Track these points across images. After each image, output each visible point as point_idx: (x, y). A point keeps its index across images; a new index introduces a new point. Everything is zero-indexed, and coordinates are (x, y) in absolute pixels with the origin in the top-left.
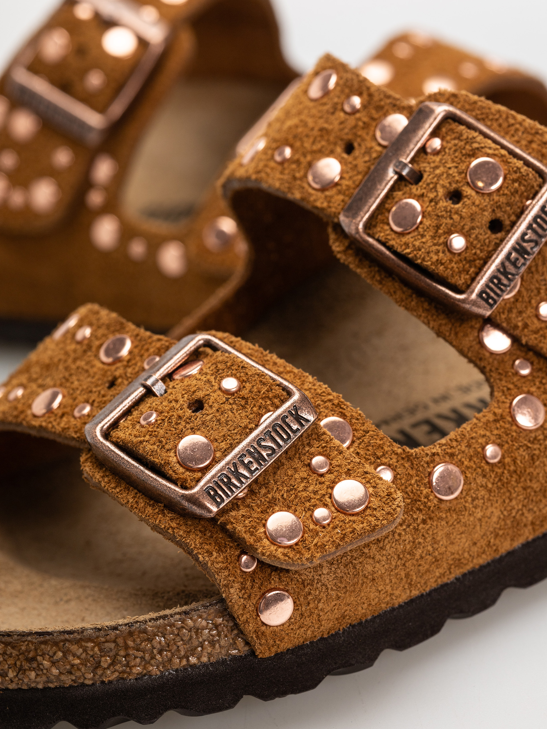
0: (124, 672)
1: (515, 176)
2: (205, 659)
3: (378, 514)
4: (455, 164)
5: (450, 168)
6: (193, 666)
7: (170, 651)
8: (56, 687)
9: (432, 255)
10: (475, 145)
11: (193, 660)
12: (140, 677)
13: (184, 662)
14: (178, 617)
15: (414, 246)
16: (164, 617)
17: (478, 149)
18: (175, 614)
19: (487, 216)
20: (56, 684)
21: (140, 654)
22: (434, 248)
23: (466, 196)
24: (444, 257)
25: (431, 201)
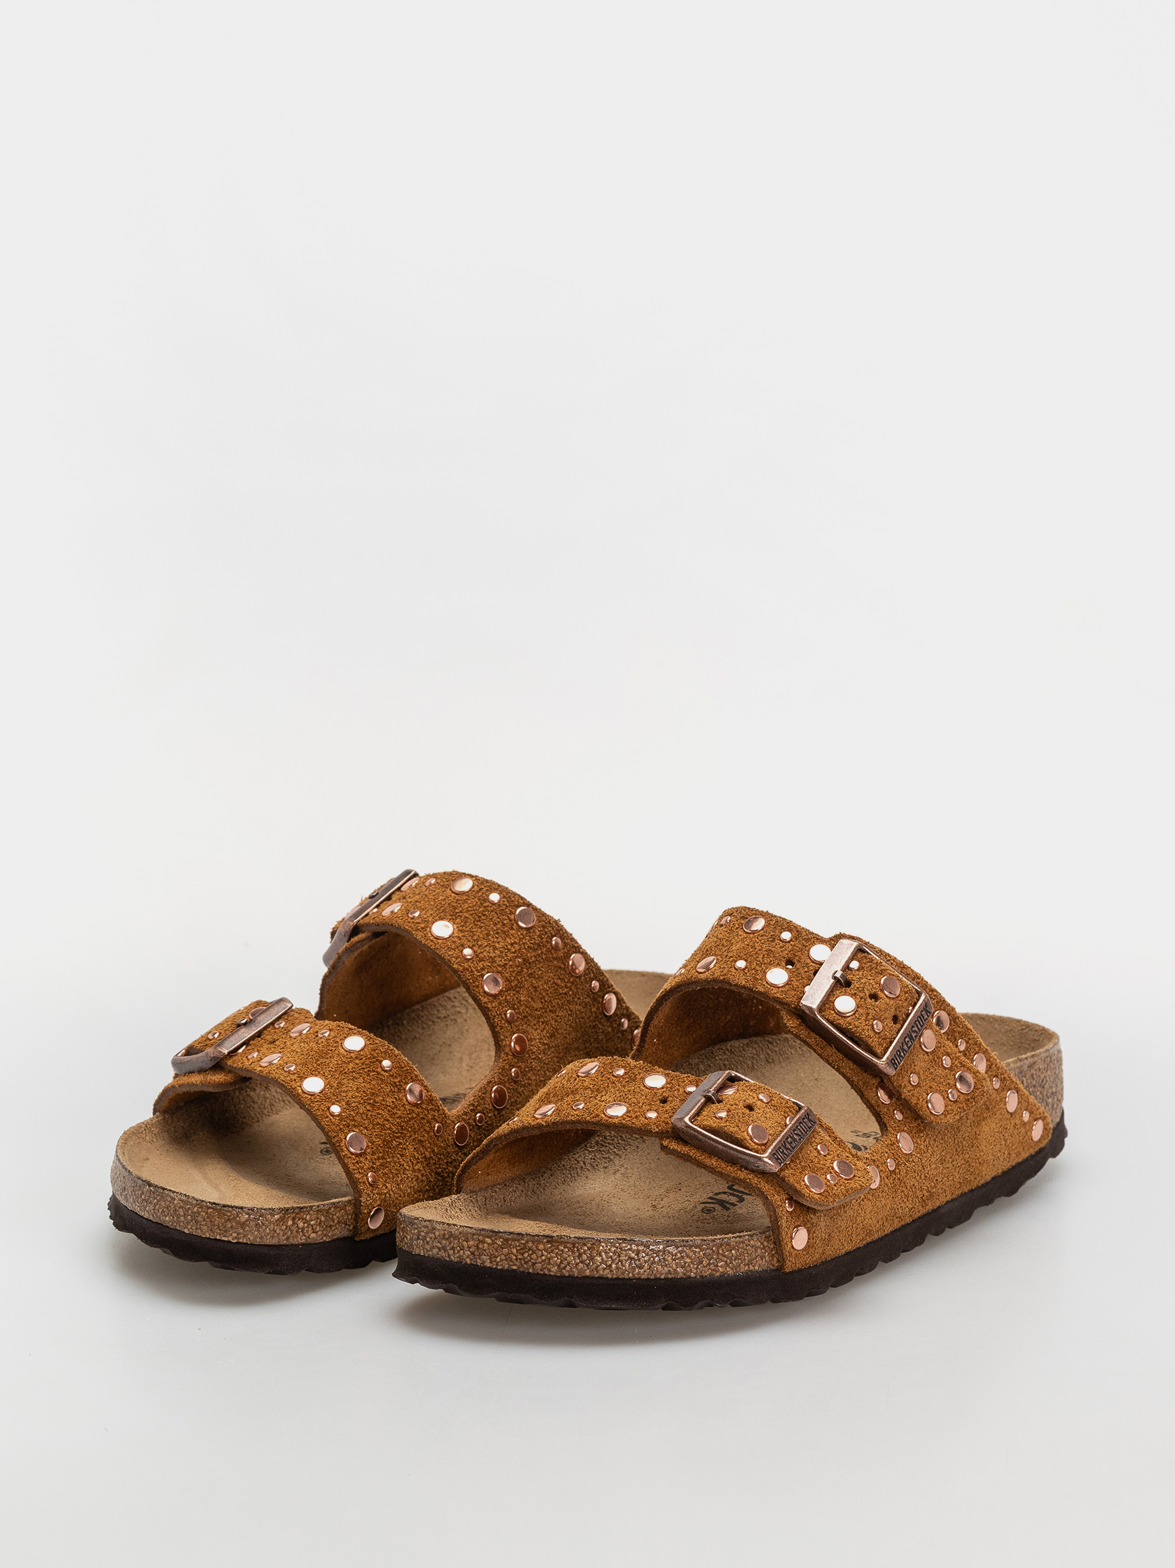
0: (714, 1270)
1: (906, 990)
2: (757, 1268)
3: (863, 1180)
4: (872, 977)
5: (870, 979)
6: (751, 1271)
7: (740, 1259)
8: (672, 1278)
9: (865, 1031)
10: (883, 968)
11: (751, 1267)
12: (723, 1275)
13: (747, 1268)
14: (747, 1237)
15: (854, 1024)
16: (740, 1237)
17: (884, 970)
18: (746, 1235)
19: (892, 1012)
20: (673, 1275)
21: (725, 1259)
22: (866, 1027)
23: (881, 998)
24: (871, 1033)
25: (861, 998)
